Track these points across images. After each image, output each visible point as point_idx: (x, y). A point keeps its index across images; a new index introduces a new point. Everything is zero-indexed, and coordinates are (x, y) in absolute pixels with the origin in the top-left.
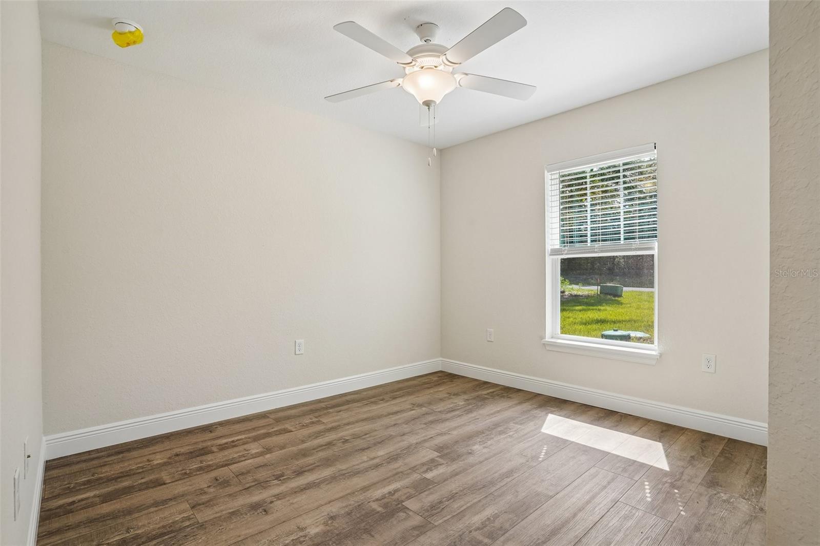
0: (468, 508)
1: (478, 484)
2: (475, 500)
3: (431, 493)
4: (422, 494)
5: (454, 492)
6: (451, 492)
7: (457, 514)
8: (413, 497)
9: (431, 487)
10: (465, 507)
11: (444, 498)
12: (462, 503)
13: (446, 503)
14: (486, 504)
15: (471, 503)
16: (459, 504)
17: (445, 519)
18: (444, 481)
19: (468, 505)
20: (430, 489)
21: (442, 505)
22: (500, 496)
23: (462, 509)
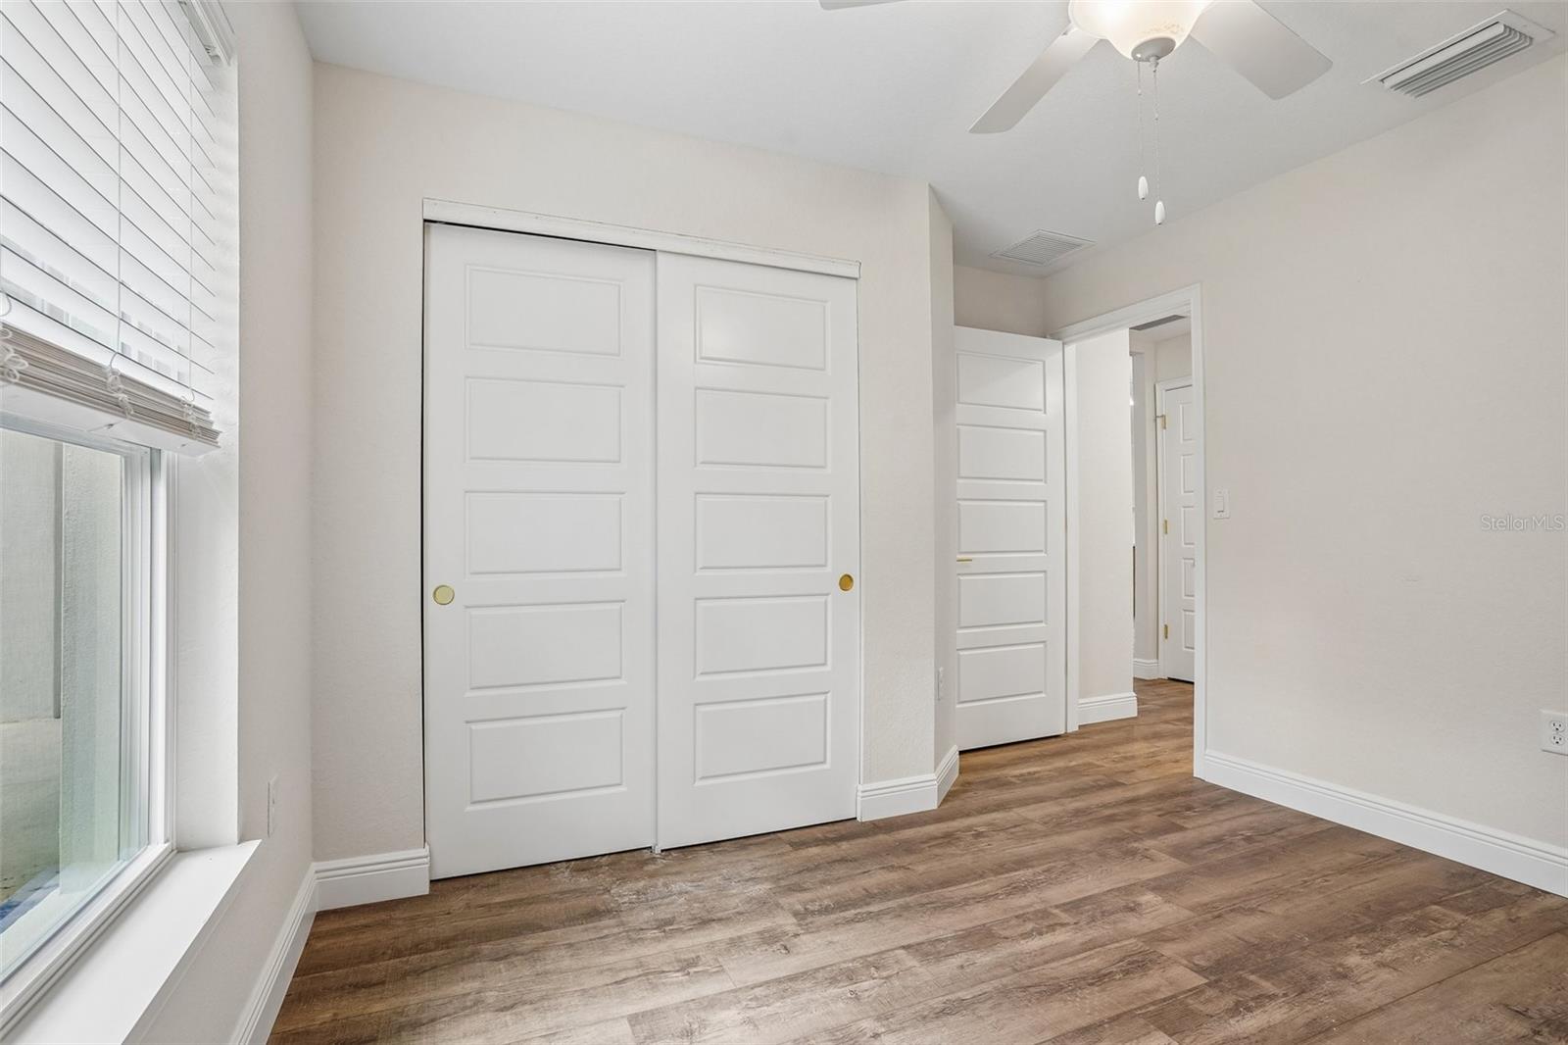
0: (1073, 955)
1: (1037, 995)
2: (1053, 965)
3: (1148, 992)
4: (1169, 994)
5: (1097, 988)
6: (1103, 990)
7: (1095, 948)
8: (1190, 990)
9: (1152, 1008)
10: (1078, 957)
11: (1120, 979)
12: (1081, 965)
13: (1115, 970)
14: (1035, 955)
15: (1066, 961)
16: (1089, 963)
17: (1117, 945)
18: (1119, 1016)
19: (1070, 959)
20: (1153, 1004)
21: (1122, 966)
22: (1002, 965)
23: (1084, 955)
